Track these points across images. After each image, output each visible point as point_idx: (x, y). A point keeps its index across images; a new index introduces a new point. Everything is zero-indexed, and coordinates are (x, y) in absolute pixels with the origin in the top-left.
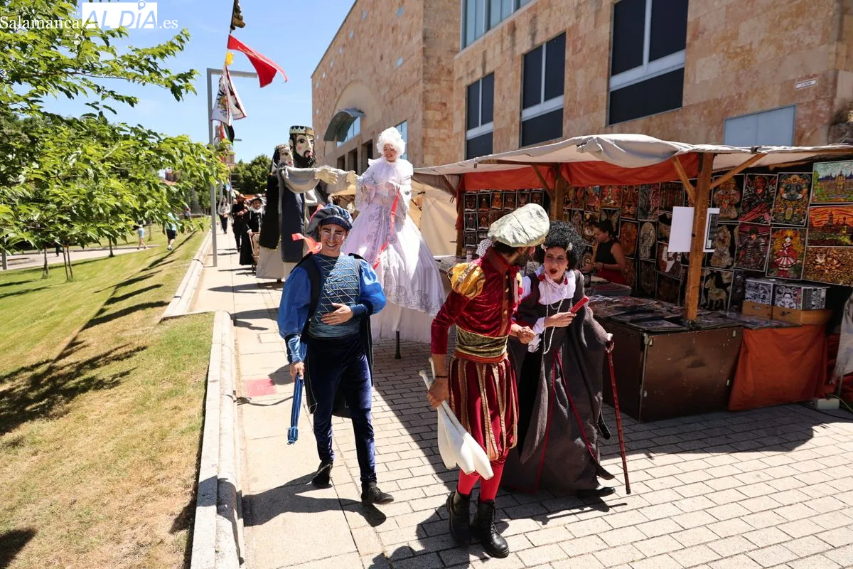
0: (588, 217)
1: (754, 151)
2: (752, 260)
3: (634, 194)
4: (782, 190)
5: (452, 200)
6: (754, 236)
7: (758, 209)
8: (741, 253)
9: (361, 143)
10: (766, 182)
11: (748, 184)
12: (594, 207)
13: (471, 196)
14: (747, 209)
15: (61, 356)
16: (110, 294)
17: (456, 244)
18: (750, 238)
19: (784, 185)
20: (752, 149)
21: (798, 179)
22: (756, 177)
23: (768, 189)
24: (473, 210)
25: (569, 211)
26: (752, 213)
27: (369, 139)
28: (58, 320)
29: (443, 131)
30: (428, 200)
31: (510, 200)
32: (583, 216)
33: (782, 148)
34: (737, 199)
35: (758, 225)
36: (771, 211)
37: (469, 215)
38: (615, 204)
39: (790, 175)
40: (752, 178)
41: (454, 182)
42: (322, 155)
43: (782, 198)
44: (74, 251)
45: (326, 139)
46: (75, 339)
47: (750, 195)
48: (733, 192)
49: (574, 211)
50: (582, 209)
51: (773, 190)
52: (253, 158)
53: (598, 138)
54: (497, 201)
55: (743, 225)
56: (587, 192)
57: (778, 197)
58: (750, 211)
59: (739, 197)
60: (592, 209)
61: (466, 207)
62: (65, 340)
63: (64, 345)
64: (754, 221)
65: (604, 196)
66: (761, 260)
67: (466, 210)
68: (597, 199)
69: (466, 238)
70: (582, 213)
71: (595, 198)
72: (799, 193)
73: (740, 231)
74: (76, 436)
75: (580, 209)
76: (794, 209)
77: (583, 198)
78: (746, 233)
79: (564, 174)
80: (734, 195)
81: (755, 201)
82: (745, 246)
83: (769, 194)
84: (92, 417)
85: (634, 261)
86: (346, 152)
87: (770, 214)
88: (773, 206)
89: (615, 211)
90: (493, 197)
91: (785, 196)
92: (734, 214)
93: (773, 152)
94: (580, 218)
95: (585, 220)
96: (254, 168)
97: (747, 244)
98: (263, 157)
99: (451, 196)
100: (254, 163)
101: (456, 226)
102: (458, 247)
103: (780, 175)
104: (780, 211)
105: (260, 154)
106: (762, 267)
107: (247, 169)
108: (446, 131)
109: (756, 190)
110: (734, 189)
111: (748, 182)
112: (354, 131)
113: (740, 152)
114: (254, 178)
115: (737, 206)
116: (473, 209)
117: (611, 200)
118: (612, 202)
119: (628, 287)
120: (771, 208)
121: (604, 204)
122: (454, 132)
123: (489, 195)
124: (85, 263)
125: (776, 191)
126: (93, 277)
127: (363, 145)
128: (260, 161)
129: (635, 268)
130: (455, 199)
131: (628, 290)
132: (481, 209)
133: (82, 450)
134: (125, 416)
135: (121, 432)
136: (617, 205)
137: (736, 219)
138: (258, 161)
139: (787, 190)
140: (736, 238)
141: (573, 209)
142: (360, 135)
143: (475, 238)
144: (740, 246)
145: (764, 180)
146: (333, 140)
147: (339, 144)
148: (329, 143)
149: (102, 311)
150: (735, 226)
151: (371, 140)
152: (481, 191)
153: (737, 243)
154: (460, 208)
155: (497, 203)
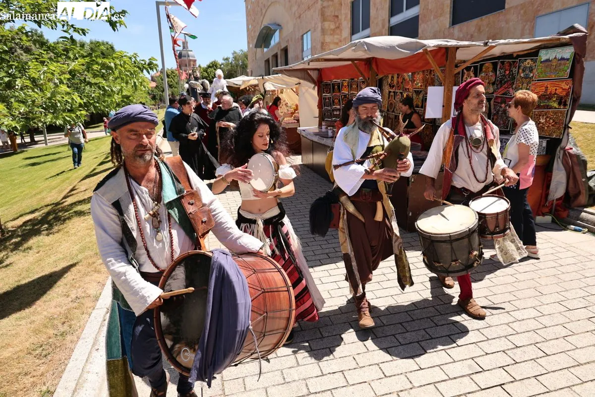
0: (405, 96)
1: (486, 44)
2: (502, 122)
3: (432, 78)
4: (521, 71)
5: (314, 88)
6: (503, 105)
7: (506, 85)
8: (495, 117)
9: (280, 49)
10: (511, 66)
11: (501, 68)
12: (408, 89)
13: (327, 85)
14: (499, 86)
15: (65, 197)
16: (102, 159)
17: (318, 119)
18: (501, 107)
19: (522, 68)
20: (484, 43)
21: (530, 62)
22: (505, 63)
23: (512, 71)
24: (328, 95)
25: (394, 92)
26: (502, 88)
27: (285, 46)
28: (70, 175)
29: (336, 36)
30: (302, 88)
31: (354, 86)
32: (402, 96)
33: (506, 41)
34: (493, 79)
35: (506, 97)
36: (514, 86)
37: (326, 99)
38: (421, 86)
39: (525, 59)
40: (503, 63)
41: (314, 75)
42: (254, 58)
43: (520, 76)
44: (91, 132)
45: (256, 46)
46: (74, 187)
47: (501, 76)
48: (491, 74)
49: (397, 92)
50: (402, 91)
51: (515, 71)
52: (208, 63)
53: (364, 42)
54: (345, 87)
55: (497, 98)
56: (404, 79)
57: (518, 76)
58: (501, 87)
59: (494, 78)
60: (407, 90)
61: (324, 93)
62: (69, 188)
63: (68, 191)
64: (503, 94)
65: (415, 81)
66: (507, 122)
67: (324, 94)
68: (410, 83)
69: (325, 114)
70: (401, 93)
71: (409, 82)
72: (531, 73)
73: (494, 102)
74: (61, 242)
75: (400, 91)
76: (527, 85)
77: (402, 83)
78: (499, 103)
79: (374, 66)
80: (491, 76)
81: (504, 79)
82: (498, 112)
83: (513, 74)
84: (73, 231)
85: (432, 126)
86: (270, 56)
87: (513, 89)
88: (515, 83)
89: (421, 91)
90: (342, 85)
91: (522, 75)
92: (491, 90)
93: (500, 44)
94: (401, 97)
95: (403, 98)
96: (209, 70)
97: (499, 110)
98: (215, 62)
99: (313, 85)
100: (209, 67)
101: (318, 106)
102: (319, 120)
103: (520, 60)
104: (519, 86)
105: (213, 60)
106: (508, 127)
107: (204, 71)
108: (338, 37)
109: (505, 72)
110: (492, 72)
111: (501, 66)
112: (275, 40)
113: (475, 45)
114: (209, 77)
115: (493, 84)
116: (328, 93)
117: (419, 83)
118: (420, 84)
119: (419, 144)
120: (514, 84)
121: (415, 86)
122: (343, 37)
123: (339, 83)
124: (96, 139)
125: (517, 72)
126: (98, 148)
127: (282, 50)
128: (213, 65)
129: (433, 131)
130: (316, 87)
131: (419, 146)
132: (334, 94)
133: (62, 250)
134: (89, 231)
135: (85, 240)
136: (422, 87)
137: (493, 93)
138: (211, 65)
139: (524, 71)
140: (492, 107)
141: (396, 91)
142: (279, 43)
143: (331, 114)
144: (495, 112)
145: (510, 65)
146: (261, 47)
147: (265, 50)
148: (259, 50)
149: (94, 169)
150: (491, 99)
151: (287, 46)
152: (334, 80)
153: (492, 110)
154: (320, 93)
155: (345, 89)
